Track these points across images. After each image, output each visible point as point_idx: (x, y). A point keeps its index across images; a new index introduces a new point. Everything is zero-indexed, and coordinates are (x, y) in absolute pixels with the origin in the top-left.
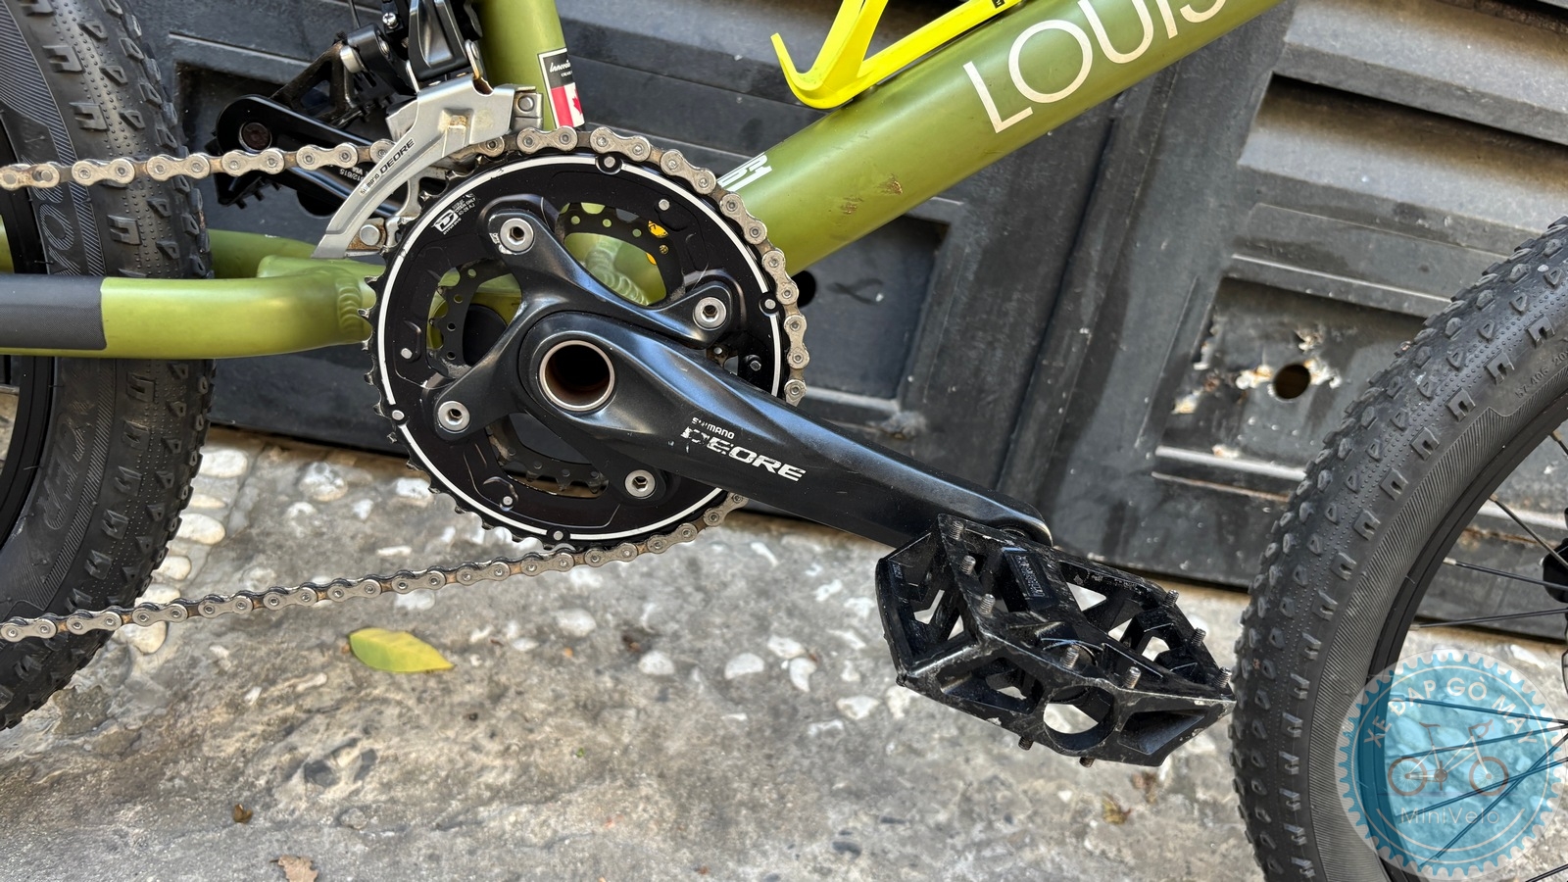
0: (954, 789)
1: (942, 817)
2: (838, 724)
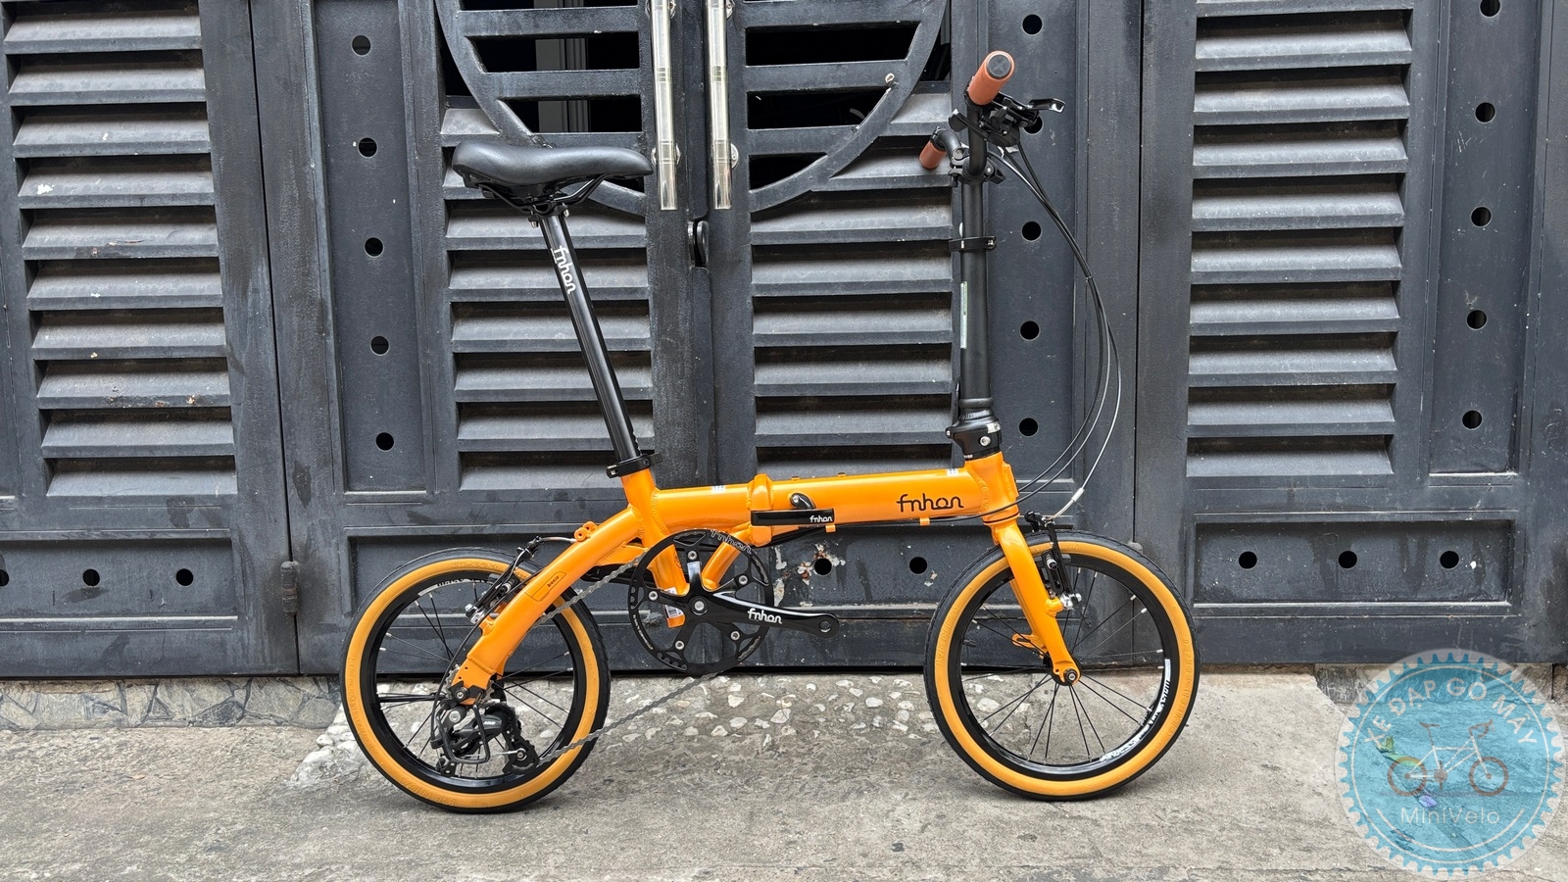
0: (663, 759)
1: (655, 768)
2: (621, 744)
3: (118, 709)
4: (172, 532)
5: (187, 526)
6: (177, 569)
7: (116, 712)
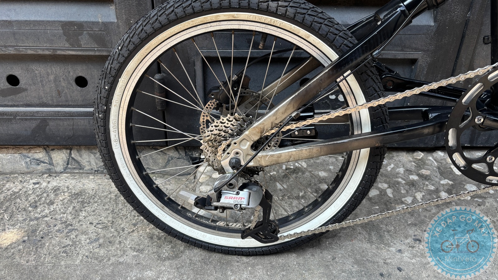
3: (47, 163)
4: (69, 50)
5: (80, 46)
6: (75, 76)
7: (46, 164)
